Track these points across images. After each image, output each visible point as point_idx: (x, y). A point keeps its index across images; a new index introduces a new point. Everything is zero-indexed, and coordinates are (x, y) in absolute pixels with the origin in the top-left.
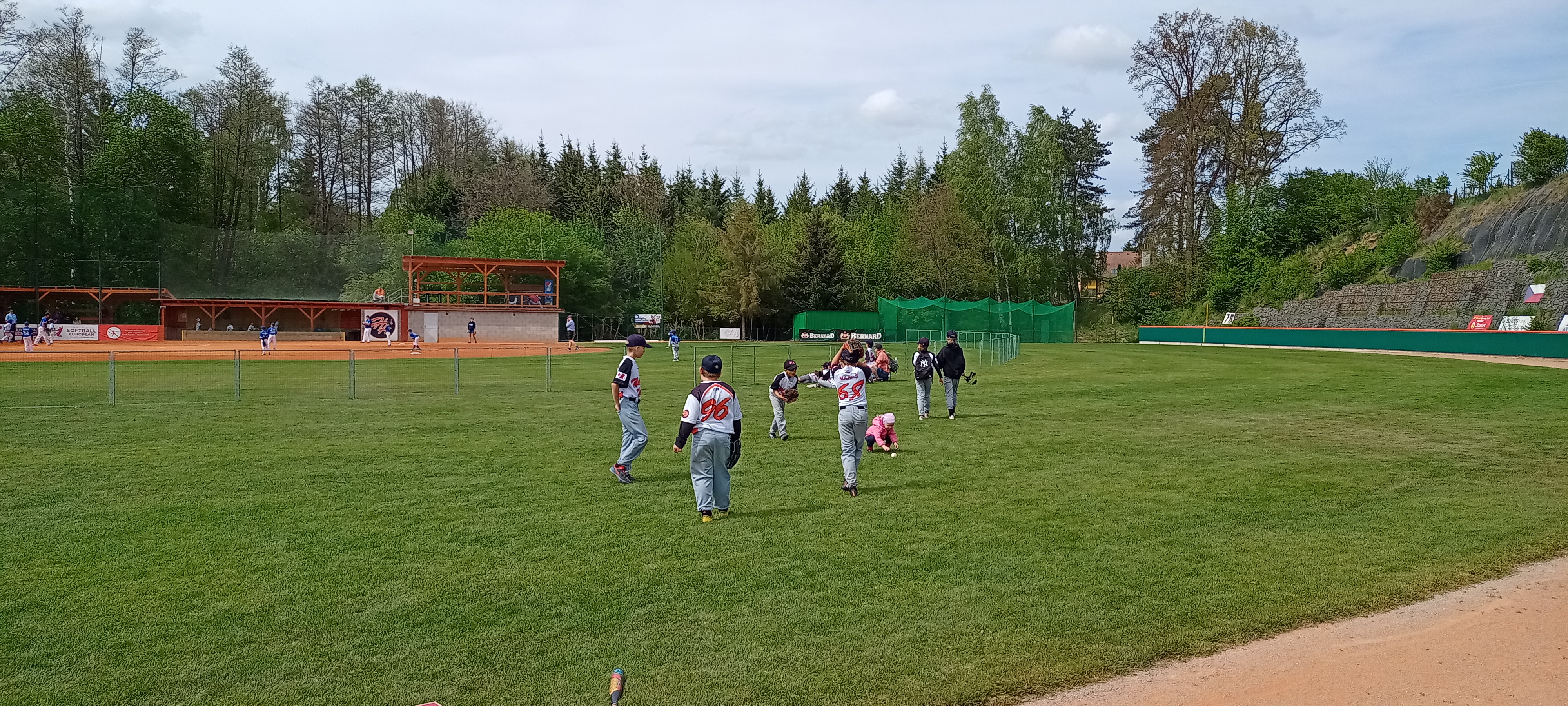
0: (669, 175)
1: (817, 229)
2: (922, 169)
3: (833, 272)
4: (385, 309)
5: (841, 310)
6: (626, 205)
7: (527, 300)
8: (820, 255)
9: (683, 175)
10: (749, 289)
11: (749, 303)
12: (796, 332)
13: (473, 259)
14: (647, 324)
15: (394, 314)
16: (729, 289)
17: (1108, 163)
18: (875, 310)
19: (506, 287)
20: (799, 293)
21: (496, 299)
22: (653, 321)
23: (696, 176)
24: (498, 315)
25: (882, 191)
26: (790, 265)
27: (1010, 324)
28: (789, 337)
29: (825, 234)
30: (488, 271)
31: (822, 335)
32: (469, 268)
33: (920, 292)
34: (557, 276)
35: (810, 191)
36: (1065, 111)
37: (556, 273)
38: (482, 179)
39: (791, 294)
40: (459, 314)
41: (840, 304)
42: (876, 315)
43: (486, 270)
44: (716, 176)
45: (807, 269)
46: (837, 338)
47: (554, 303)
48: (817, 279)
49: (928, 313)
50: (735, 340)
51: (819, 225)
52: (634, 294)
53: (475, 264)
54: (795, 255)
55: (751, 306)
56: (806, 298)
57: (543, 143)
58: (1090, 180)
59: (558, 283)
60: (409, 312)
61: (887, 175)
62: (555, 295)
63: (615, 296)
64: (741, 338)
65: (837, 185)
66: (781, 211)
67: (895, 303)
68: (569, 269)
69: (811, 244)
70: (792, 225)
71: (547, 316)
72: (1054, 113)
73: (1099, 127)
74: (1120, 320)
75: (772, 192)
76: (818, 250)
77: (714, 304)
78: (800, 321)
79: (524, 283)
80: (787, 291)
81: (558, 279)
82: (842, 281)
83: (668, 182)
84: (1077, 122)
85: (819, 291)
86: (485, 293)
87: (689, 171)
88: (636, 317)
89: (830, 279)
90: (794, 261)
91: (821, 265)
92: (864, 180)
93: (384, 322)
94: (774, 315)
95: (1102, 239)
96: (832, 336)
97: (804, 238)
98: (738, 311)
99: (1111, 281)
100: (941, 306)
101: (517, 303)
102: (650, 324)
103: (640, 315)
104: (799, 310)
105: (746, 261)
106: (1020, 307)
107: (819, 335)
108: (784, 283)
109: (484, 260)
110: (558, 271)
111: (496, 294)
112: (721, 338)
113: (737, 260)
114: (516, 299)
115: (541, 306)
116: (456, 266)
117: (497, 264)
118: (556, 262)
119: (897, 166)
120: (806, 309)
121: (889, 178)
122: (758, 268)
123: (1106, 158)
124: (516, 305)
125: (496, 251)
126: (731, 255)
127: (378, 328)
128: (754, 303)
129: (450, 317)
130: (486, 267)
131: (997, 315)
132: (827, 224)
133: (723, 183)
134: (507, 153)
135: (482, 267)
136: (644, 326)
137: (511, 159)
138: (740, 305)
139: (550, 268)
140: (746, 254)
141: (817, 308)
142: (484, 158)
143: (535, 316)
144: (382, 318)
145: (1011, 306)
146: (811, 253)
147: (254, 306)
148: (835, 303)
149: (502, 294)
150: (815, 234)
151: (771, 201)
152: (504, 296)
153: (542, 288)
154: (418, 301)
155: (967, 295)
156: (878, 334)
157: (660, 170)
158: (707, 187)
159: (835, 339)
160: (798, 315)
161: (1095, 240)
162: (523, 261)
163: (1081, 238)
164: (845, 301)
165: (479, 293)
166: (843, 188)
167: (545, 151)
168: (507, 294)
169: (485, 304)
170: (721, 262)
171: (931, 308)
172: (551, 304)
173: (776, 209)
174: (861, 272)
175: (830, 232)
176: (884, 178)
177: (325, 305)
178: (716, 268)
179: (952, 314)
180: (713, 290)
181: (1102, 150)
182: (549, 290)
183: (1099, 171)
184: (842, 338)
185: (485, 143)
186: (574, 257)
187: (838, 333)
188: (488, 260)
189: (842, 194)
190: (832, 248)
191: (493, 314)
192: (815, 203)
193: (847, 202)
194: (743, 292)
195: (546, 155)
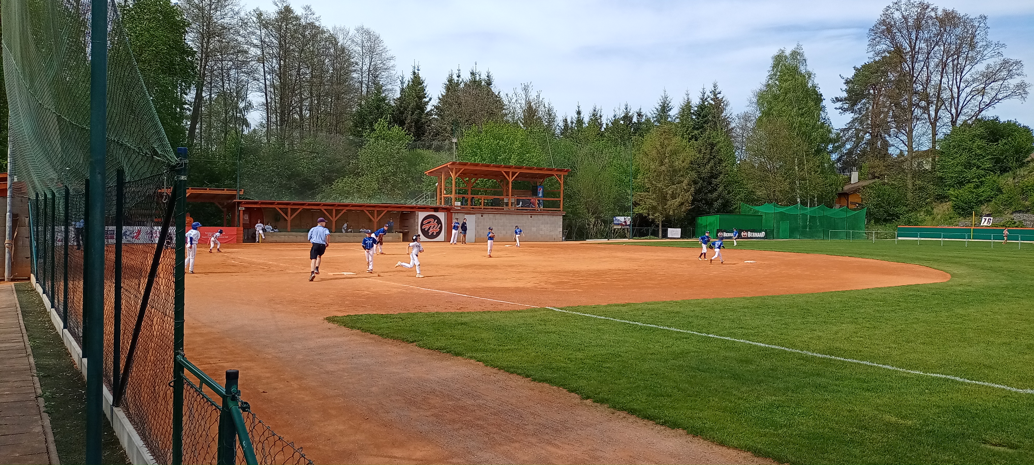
4: (435, 211)
7: (529, 204)
14: (621, 225)
15: (441, 216)
22: (625, 222)
24: (520, 217)
30: (512, 177)
34: (562, 182)
40: (491, 216)
46: (740, 236)
47: (558, 207)
53: (502, 170)
60: (453, 214)
62: (557, 199)
71: (555, 218)
93: (433, 222)
102: (624, 225)
110: (562, 179)
117: (519, 171)
118: (563, 171)
127: (429, 229)
129: (484, 219)
130: (511, 174)
135: (508, 174)
136: (620, 227)
139: (557, 175)
143: (546, 218)
144: (432, 220)
147: (326, 207)
154: (459, 204)
160: (703, 218)
172: (556, 207)
177: (387, 207)
182: (540, 195)
184: (743, 236)
187: (740, 232)
191: (516, 217)
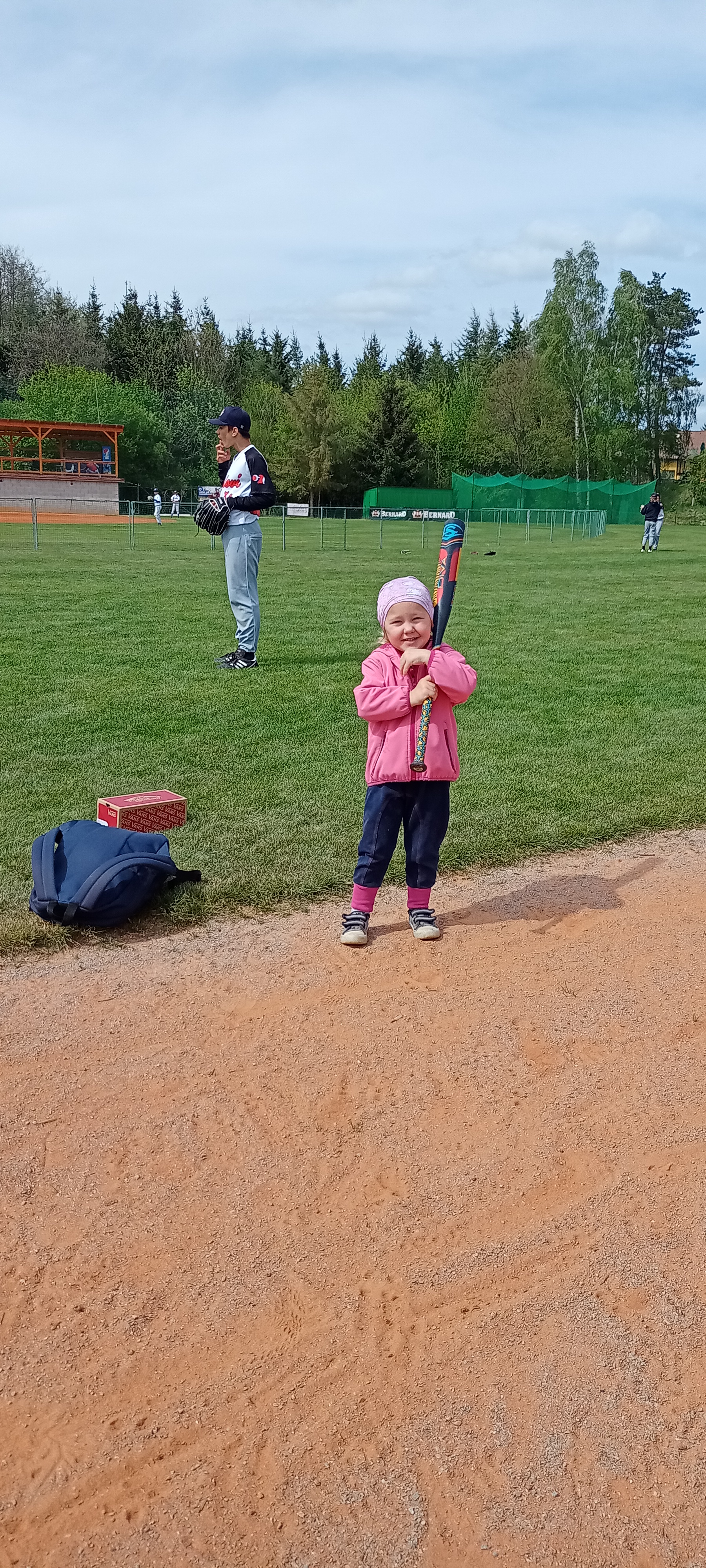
0: (229, 333)
1: (391, 396)
2: (494, 332)
3: (406, 445)
5: (414, 486)
6: (189, 365)
7: (85, 468)
8: (394, 426)
9: (243, 335)
10: (319, 461)
11: (319, 475)
12: (365, 508)
13: (26, 422)
16: (297, 461)
17: (698, 333)
18: (449, 487)
19: (62, 454)
20: (370, 467)
21: (50, 467)
23: (256, 336)
24: (55, 483)
25: (457, 358)
26: (361, 436)
27: (588, 504)
28: (358, 515)
29: (399, 402)
30: (42, 435)
31: (393, 513)
32: (22, 432)
33: (494, 468)
34: (115, 442)
35: (380, 356)
36: (655, 275)
37: (114, 439)
38: (33, 333)
39: (362, 468)
40: (14, 481)
41: (413, 481)
42: (450, 492)
43: (40, 434)
44: (277, 336)
45: (380, 440)
46: (409, 517)
47: (113, 473)
48: (390, 451)
49: (502, 492)
50: (303, 517)
51: (394, 391)
52: (195, 463)
53: (28, 426)
54: (366, 425)
55: (321, 480)
56: (377, 472)
57: (95, 293)
58: (680, 349)
59: (116, 449)
61: (461, 340)
62: (113, 463)
63: (176, 466)
64: (309, 514)
65: (407, 349)
66: (349, 377)
67: (470, 480)
68: (128, 436)
69: (385, 413)
70: (364, 393)
71: (107, 485)
72: (644, 278)
73: (689, 295)
74: (700, 502)
75: (340, 356)
76: (391, 420)
77: (280, 477)
78: (371, 497)
79: (82, 449)
80: (357, 465)
81: (116, 445)
82: (415, 454)
83: (226, 342)
84: (668, 287)
85: (392, 464)
86: (41, 459)
87: (250, 330)
88: (200, 489)
89: (403, 452)
90: (365, 431)
91: (395, 437)
92: (437, 346)
94: (344, 490)
95: (686, 414)
96: (403, 514)
97: (376, 407)
98: (306, 486)
99: (693, 461)
100: (518, 484)
101: (74, 472)
103: (204, 488)
104: (370, 486)
105: (316, 432)
106: (599, 485)
107: (390, 513)
108: (355, 455)
109: (37, 422)
110: (116, 437)
111: (51, 460)
112: (288, 514)
113: (305, 430)
114: (73, 467)
115: (100, 475)
116: (8, 428)
117: (51, 428)
118: (114, 427)
119: (472, 330)
120: (377, 485)
121: (464, 343)
122: (328, 439)
123: (696, 328)
124: (73, 473)
125: (50, 413)
126: (299, 424)
128: (325, 476)
129: (4, 485)
130: (40, 430)
131: (574, 494)
132: (402, 391)
133: (285, 344)
134: (59, 304)
135: (36, 430)
137: (64, 311)
138: (309, 479)
139: (108, 432)
140: (315, 423)
141: (389, 484)
142: (32, 309)
143: (93, 485)
145: (589, 485)
146: (384, 423)
148: (408, 478)
149: (58, 460)
150: (388, 402)
151: (338, 366)
152: (60, 463)
153: (99, 456)
155: (542, 473)
156: (451, 513)
157: (218, 326)
158: (268, 348)
159: (406, 518)
160: (369, 491)
161: (679, 415)
162: (80, 425)
163: (666, 413)
164: (418, 476)
165: (33, 459)
166: (413, 353)
167: (98, 303)
168: (63, 461)
169: (41, 471)
170: (289, 430)
171: (507, 486)
172: (110, 473)
173: (344, 376)
174: (434, 446)
175: (404, 400)
176: (458, 343)
178: (283, 437)
179: (528, 491)
180: (279, 462)
181: (692, 318)
182: (107, 458)
183: (690, 340)
184: (414, 517)
185: (32, 293)
186: (134, 423)
187: (410, 511)
188: (42, 423)
189: (412, 358)
190: (406, 418)
191: (48, 483)
192: (386, 369)
193: (418, 369)
194: (313, 466)
195: (99, 306)
